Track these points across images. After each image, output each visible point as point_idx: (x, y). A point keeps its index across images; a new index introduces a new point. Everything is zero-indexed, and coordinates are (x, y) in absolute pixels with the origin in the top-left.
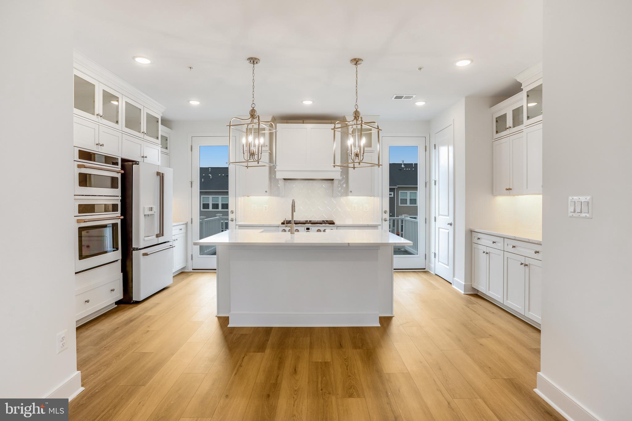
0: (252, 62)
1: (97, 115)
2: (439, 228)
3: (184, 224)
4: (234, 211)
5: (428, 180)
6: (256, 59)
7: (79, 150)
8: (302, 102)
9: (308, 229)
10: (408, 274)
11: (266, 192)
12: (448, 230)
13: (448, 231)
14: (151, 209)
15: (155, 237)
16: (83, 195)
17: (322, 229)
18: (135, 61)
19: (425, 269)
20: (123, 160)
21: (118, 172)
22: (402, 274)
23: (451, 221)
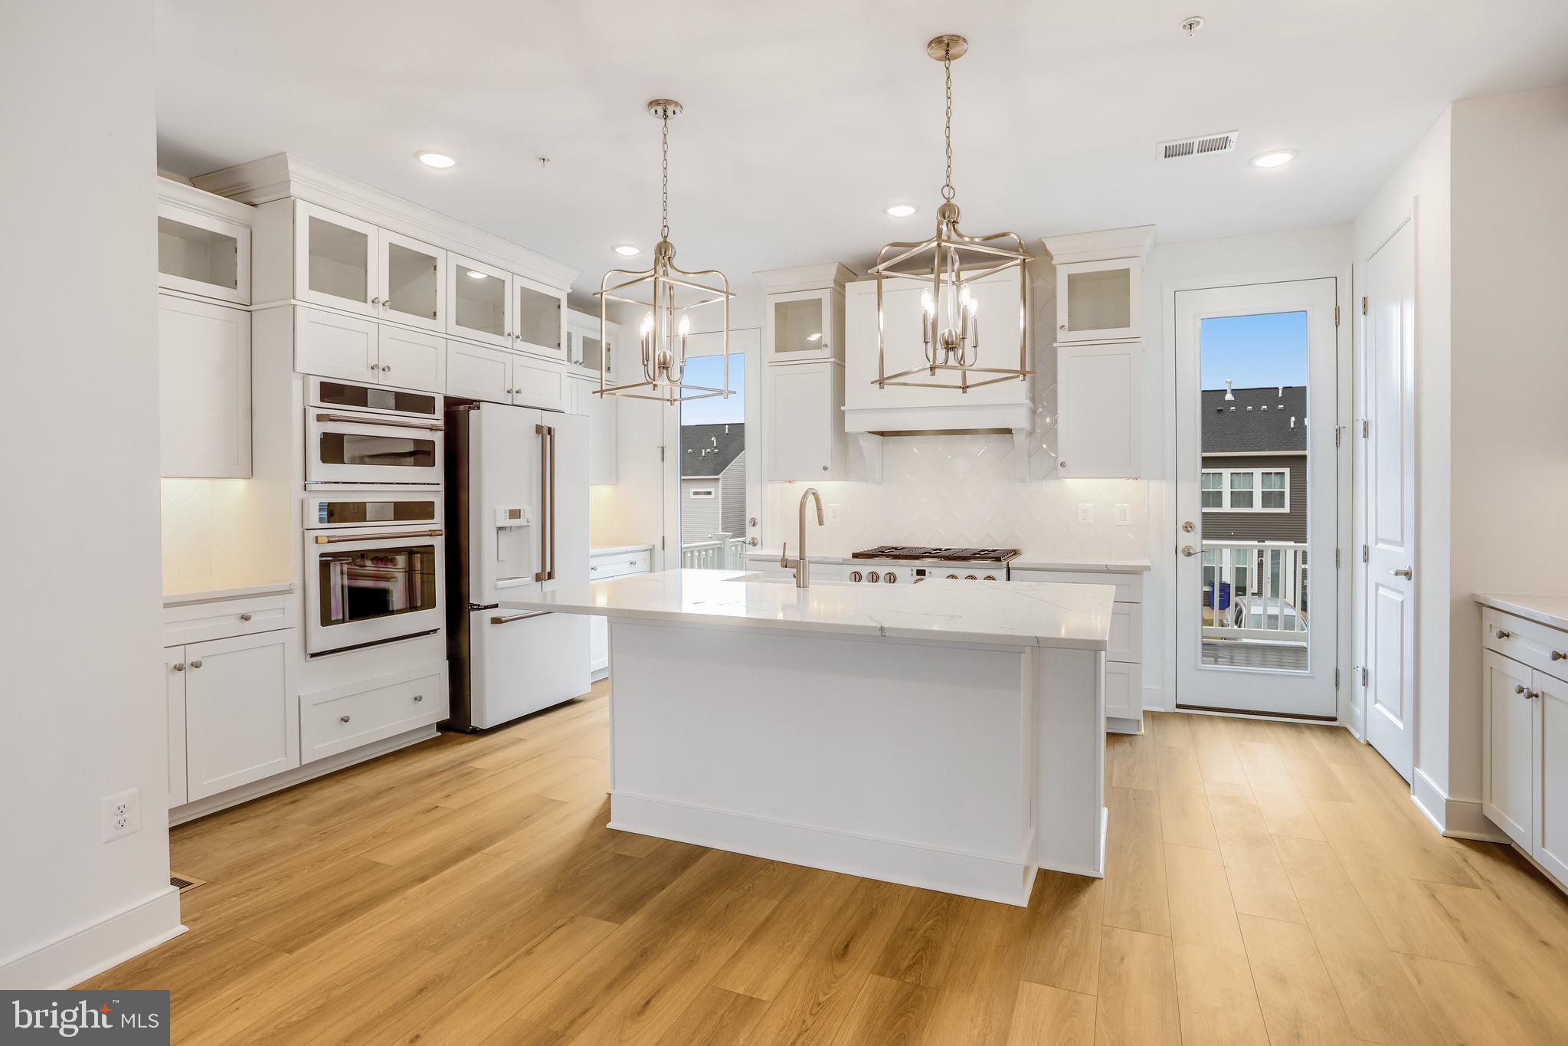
0: (661, 111)
1: (373, 302)
2: (1377, 585)
3: (646, 550)
4: (758, 521)
5: (1345, 420)
6: (668, 102)
7: (322, 383)
8: (885, 211)
9: (921, 573)
10: (1256, 729)
11: (825, 469)
12: (1402, 593)
13: (1399, 598)
14: (515, 514)
15: (530, 579)
16: (338, 483)
17: (980, 573)
18: (420, 161)
19: (1334, 719)
20: (451, 403)
21: (431, 429)
22: (1240, 727)
23: (1407, 564)
